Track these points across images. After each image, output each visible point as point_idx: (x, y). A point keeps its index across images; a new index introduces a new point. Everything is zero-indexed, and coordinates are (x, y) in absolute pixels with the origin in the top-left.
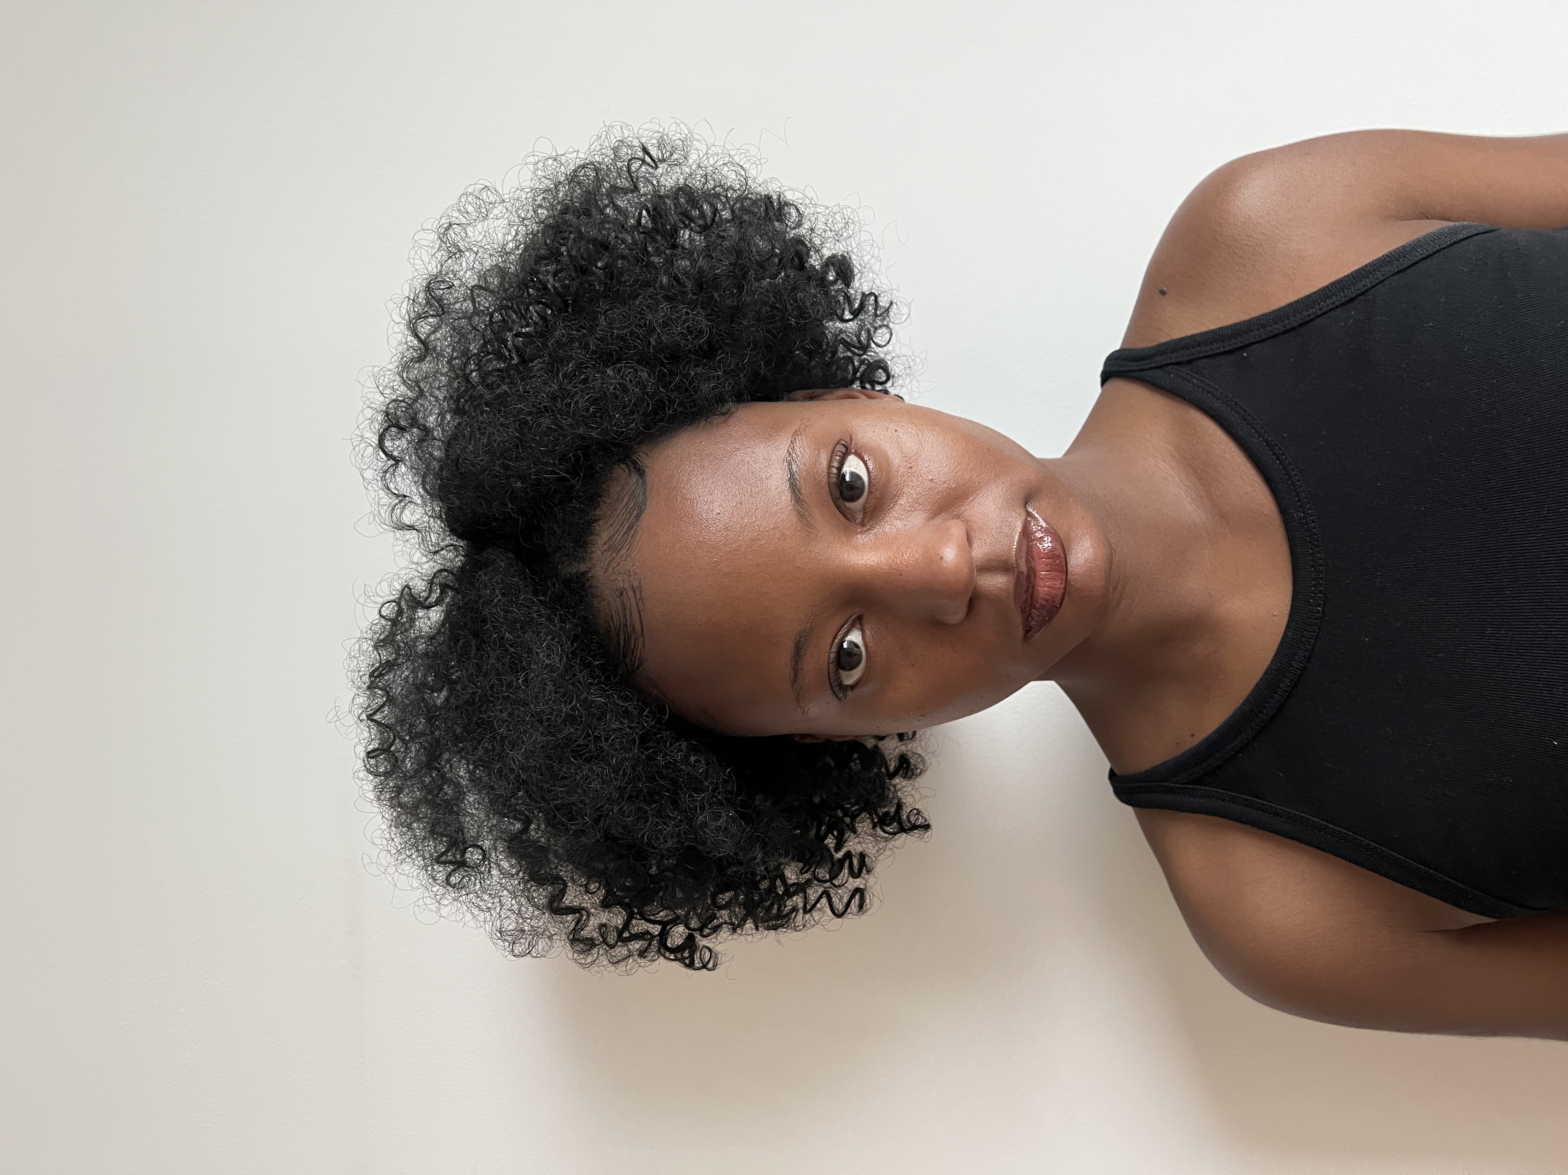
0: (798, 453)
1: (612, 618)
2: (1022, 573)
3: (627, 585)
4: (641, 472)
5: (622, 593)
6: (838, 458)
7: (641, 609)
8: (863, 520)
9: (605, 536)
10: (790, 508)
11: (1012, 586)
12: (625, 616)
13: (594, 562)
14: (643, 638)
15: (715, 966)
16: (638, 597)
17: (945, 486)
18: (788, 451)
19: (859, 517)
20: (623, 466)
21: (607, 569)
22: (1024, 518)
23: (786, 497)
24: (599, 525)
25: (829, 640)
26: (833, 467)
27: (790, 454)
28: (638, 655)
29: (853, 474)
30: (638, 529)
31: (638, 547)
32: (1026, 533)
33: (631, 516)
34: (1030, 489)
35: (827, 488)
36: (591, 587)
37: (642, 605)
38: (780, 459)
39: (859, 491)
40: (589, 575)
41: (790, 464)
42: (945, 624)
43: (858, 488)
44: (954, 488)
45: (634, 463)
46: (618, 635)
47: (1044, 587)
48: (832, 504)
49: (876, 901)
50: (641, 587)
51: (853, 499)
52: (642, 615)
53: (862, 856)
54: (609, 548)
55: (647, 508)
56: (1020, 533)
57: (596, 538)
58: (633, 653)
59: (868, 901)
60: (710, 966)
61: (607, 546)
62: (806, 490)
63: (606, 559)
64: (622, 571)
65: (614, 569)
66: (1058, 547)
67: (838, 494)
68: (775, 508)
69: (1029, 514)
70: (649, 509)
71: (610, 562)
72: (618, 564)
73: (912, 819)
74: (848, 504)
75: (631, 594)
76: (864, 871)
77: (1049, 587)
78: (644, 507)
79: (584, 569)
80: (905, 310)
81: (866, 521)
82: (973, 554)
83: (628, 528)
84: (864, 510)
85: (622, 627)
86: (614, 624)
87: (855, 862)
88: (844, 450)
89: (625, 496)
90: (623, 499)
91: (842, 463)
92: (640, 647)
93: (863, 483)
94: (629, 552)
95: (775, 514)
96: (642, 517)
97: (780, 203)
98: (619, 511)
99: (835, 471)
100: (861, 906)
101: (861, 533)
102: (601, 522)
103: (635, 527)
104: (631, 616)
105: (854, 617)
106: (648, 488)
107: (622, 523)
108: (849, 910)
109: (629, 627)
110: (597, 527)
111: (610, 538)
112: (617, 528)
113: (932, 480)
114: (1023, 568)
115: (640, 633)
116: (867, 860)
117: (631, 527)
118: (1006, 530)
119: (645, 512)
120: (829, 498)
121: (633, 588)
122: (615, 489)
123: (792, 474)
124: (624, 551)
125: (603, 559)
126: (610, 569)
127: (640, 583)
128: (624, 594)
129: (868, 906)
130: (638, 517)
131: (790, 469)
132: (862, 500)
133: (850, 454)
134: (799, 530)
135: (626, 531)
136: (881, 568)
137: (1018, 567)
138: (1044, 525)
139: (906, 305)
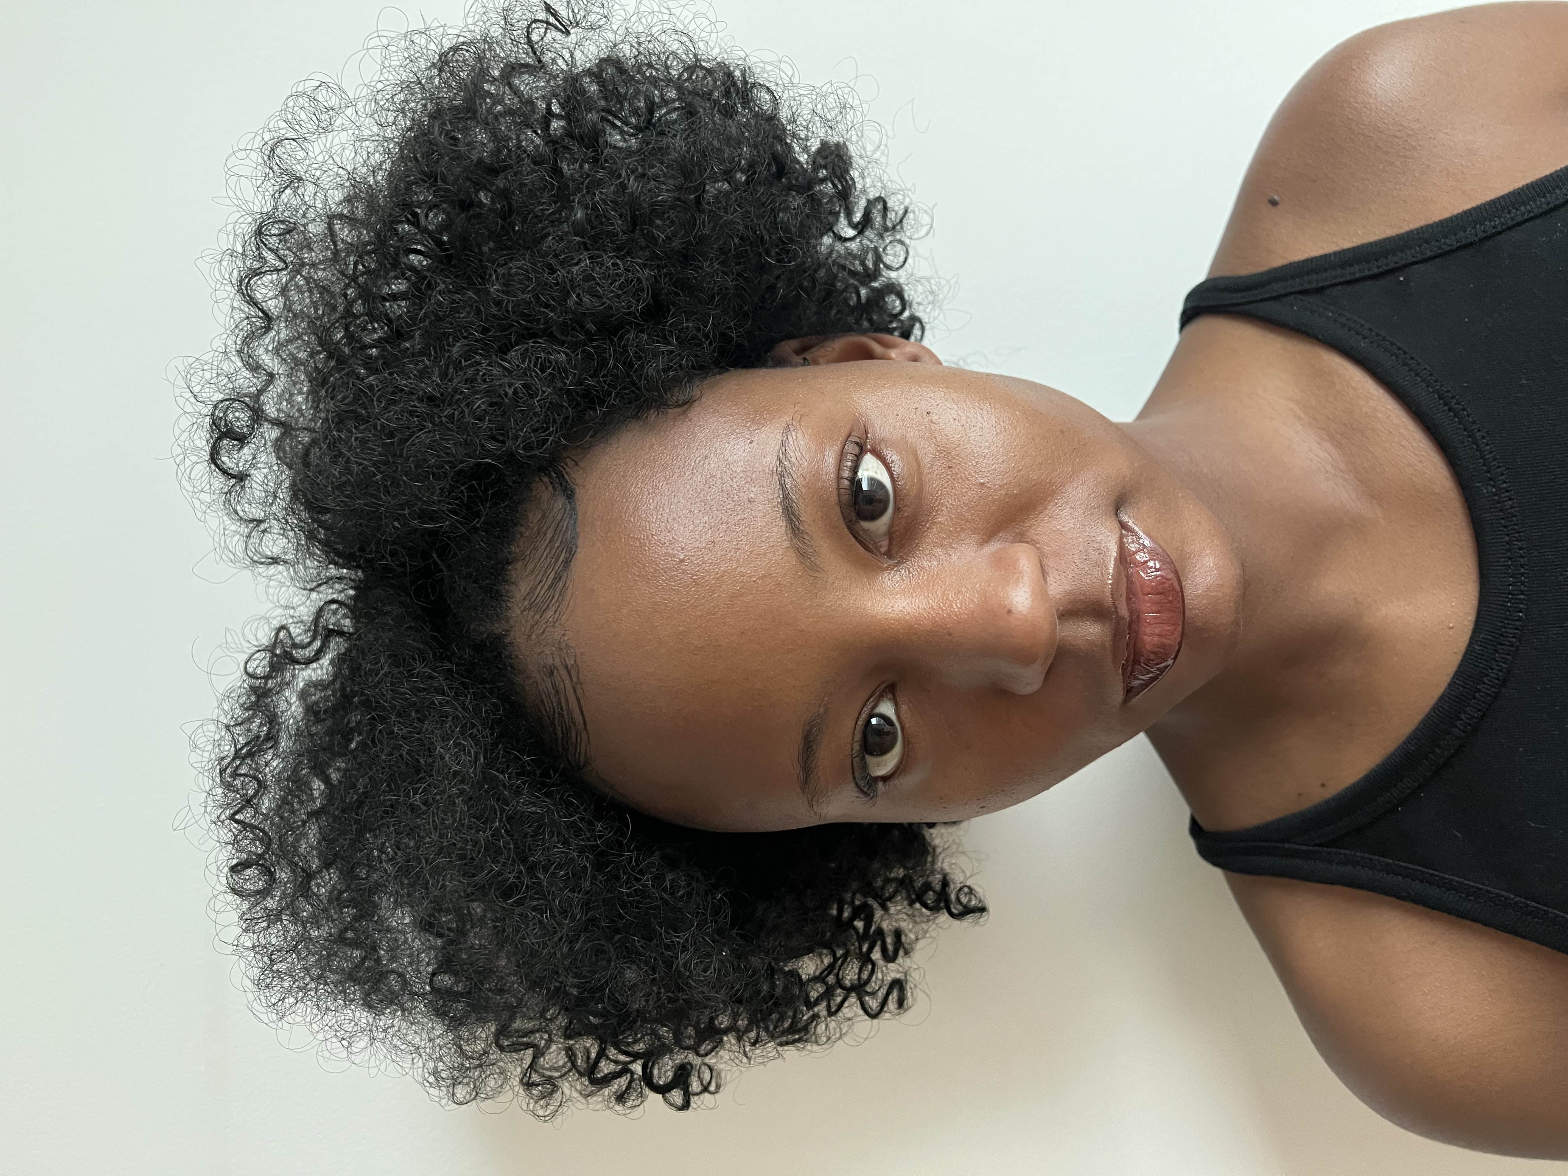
0: (793, 460)
1: (542, 702)
2: (1123, 618)
3: (557, 662)
4: (570, 495)
5: (552, 672)
6: (849, 464)
7: (580, 696)
8: (889, 550)
9: (523, 587)
10: (786, 544)
11: (1108, 639)
12: (559, 703)
13: (512, 623)
14: (587, 733)
15: (718, 1087)
16: (575, 679)
17: (1003, 492)
18: (779, 459)
19: (884, 545)
20: (546, 479)
21: (529, 636)
22: (1118, 535)
23: (779, 530)
24: (516, 569)
25: (851, 723)
26: (843, 478)
27: (781, 462)
28: (583, 751)
29: (872, 481)
30: (568, 582)
31: (570, 608)
32: (1124, 558)
33: (557, 561)
34: (1124, 487)
35: (838, 509)
36: (509, 657)
37: (580, 691)
38: (767, 471)
39: (882, 505)
40: (507, 640)
41: (781, 475)
42: (1014, 695)
43: (880, 501)
44: (1017, 495)
45: (560, 476)
46: (552, 723)
47: (1152, 635)
48: (846, 531)
49: (919, 994)
50: (577, 666)
51: (874, 517)
52: (583, 704)
53: (898, 934)
54: (531, 605)
55: (579, 550)
56: (1115, 559)
57: (513, 588)
58: (576, 751)
59: (909, 995)
60: (712, 1088)
61: (526, 603)
62: (807, 514)
63: (527, 622)
64: (550, 641)
65: (538, 636)
66: (1171, 575)
67: (853, 516)
68: (764, 546)
69: (1123, 526)
70: (581, 555)
71: (532, 627)
72: (544, 632)
73: (964, 900)
74: (865, 525)
75: (564, 673)
76: (901, 953)
77: (1159, 635)
78: (574, 549)
79: (500, 630)
80: (925, 219)
81: (893, 551)
82: (1050, 593)
83: (555, 579)
84: (890, 533)
85: (556, 715)
86: (546, 710)
87: (889, 940)
88: (856, 450)
89: (548, 529)
90: (545, 534)
91: (855, 469)
92: (583, 744)
93: (886, 491)
94: (557, 615)
95: (765, 554)
96: (572, 564)
97: (745, 82)
98: (540, 551)
99: (846, 483)
100: (901, 1003)
101: (890, 568)
102: (519, 565)
103: (564, 579)
104: (567, 704)
105: (884, 686)
106: (580, 518)
107: (546, 571)
108: (885, 1009)
109: (566, 717)
110: (516, 571)
111: (532, 590)
112: (539, 578)
113: (983, 484)
114: (1124, 611)
115: (581, 727)
116: (903, 939)
117: (558, 578)
118: (1094, 555)
119: (577, 555)
120: (841, 523)
121: (567, 667)
122: (534, 517)
123: (786, 496)
124: (550, 613)
125: (523, 621)
126: (534, 636)
127: (575, 661)
128: (555, 673)
129: (910, 1000)
130: (567, 562)
131: (783, 486)
132: (886, 518)
133: (866, 453)
134: (801, 577)
135: (552, 584)
136: (920, 625)
137: (1117, 612)
138: (1147, 542)
139: (926, 212)
